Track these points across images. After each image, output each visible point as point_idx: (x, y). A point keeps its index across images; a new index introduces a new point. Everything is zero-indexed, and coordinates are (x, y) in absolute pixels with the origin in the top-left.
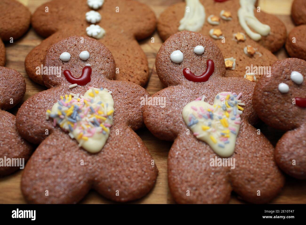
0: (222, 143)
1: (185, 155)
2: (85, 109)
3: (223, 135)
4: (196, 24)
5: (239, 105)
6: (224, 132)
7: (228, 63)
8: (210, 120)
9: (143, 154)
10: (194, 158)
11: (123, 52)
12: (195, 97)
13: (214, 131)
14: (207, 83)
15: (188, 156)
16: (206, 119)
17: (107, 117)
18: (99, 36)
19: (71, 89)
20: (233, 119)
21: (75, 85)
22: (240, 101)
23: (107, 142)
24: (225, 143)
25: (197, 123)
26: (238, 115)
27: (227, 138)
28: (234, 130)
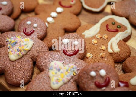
0: (55, 82)
1: (39, 79)
2: (19, 43)
3: (58, 79)
4: (90, 35)
5: (75, 73)
6: (59, 79)
7: (88, 55)
8: (57, 71)
9: (28, 71)
10: (42, 82)
11: (54, 32)
12: (60, 60)
13: (56, 76)
14: (69, 57)
15: (40, 80)
16: (57, 70)
17: (24, 50)
18: (50, 23)
19: (22, 35)
20: (67, 76)
21: (24, 34)
22: (77, 71)
23: (18, 59)
24: (56, 83)
25: (52, 69)
26: (71, 76)
27: (58, 82)
28: (64, 81)
